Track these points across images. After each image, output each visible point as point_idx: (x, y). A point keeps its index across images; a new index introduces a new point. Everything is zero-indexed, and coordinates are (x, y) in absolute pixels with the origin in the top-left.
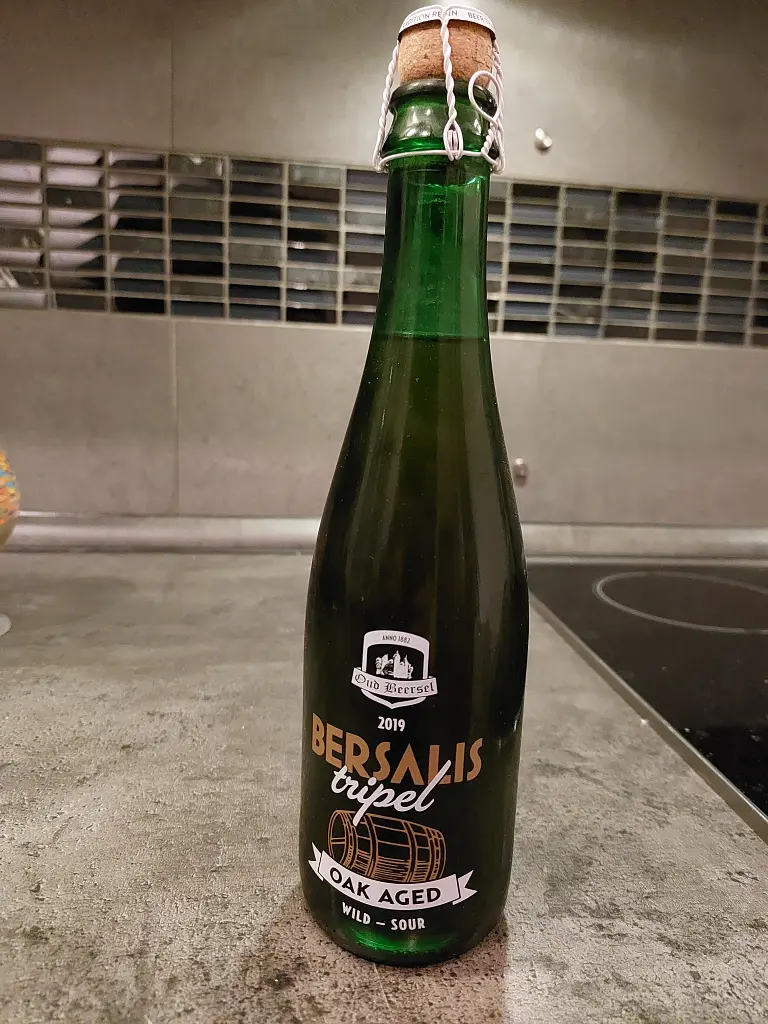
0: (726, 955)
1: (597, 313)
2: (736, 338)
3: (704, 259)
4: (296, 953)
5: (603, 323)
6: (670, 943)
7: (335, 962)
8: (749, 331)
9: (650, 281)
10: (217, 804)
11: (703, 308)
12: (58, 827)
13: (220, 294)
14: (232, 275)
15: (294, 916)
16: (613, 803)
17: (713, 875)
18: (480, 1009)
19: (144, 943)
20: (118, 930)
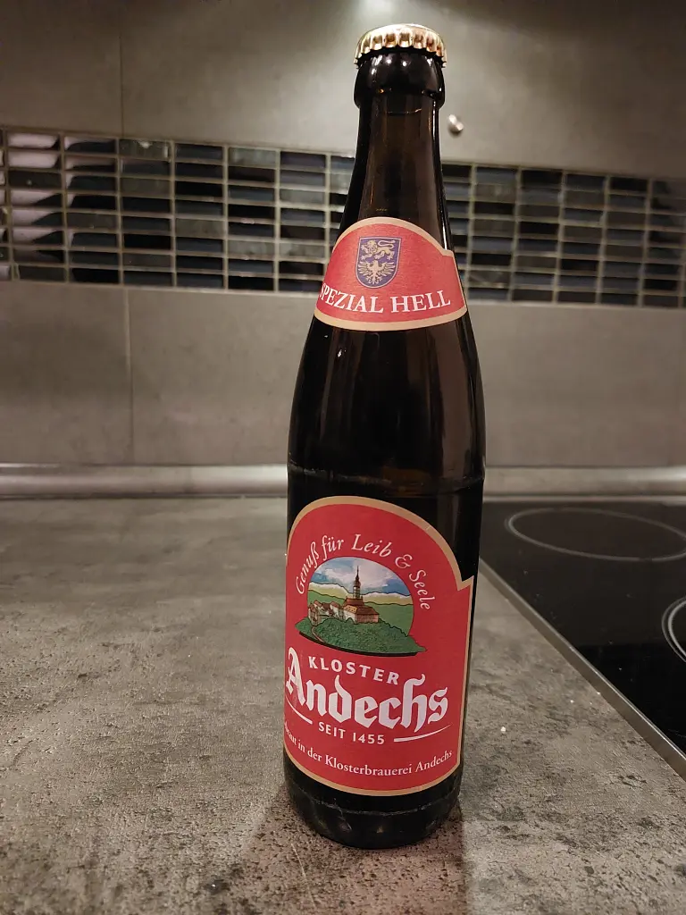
0: (617, 851)
1: (505, 278)
2: (629, 299)
3: (599, 230)
4: (233, 859)
5: (512, 287)
6: (567, 842)
7: (267, 868)
8: (641, 293)
9: (553, 250)
10: (164, 726)
11: (601, 273)
12: (18, 750)
13: (169, 266)
14: (178, 248)
15: (231, 827)
16: (520, 717)
17: (607, 779)
18: (397, 906)
19: (95, 855)
20: (70, 843)
